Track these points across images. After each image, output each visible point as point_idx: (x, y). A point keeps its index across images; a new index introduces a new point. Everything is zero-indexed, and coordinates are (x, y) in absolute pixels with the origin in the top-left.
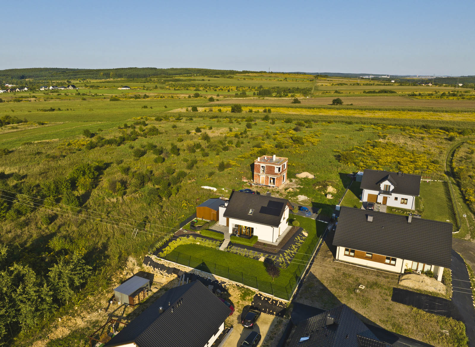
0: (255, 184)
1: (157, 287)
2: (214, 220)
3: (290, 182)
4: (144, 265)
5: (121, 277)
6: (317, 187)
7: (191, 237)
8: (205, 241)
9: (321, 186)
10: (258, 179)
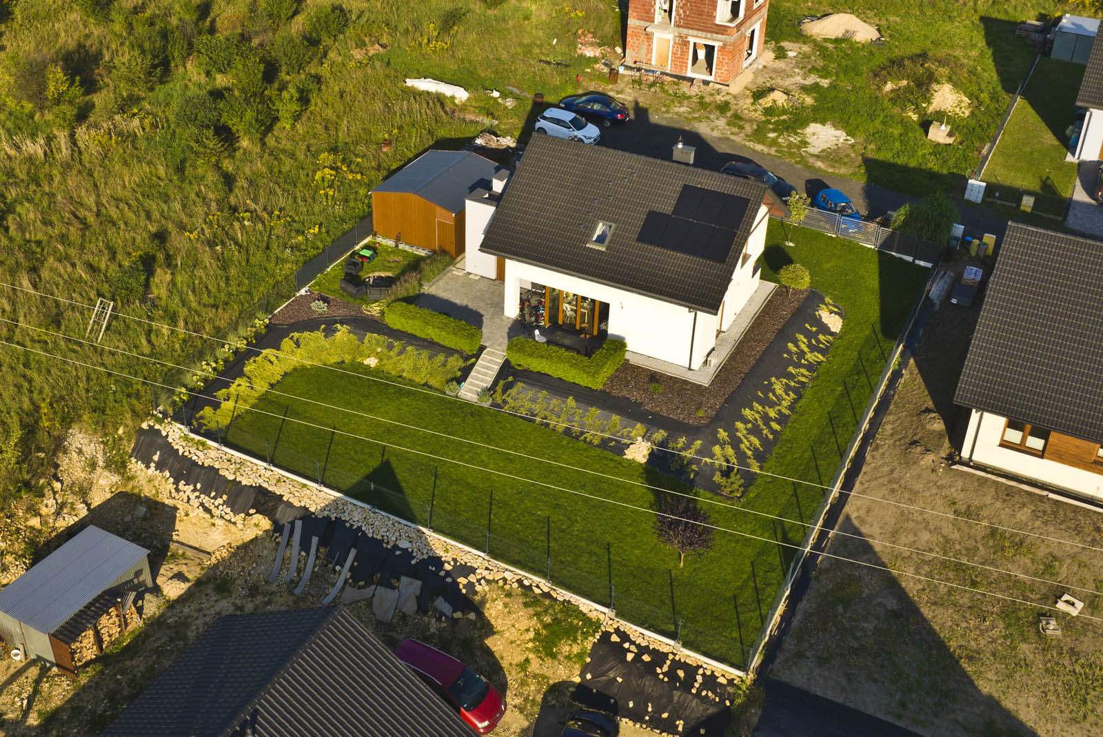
0: (631, 68)
1: (184, 569)
2: (443, 252)
3: (777, 58)
4: (136, 466)
5: (32, 528)
6: (889, 86)
7: (342, 332)
8: (400, 353)
9: (905, 82)
10: (645, 47)
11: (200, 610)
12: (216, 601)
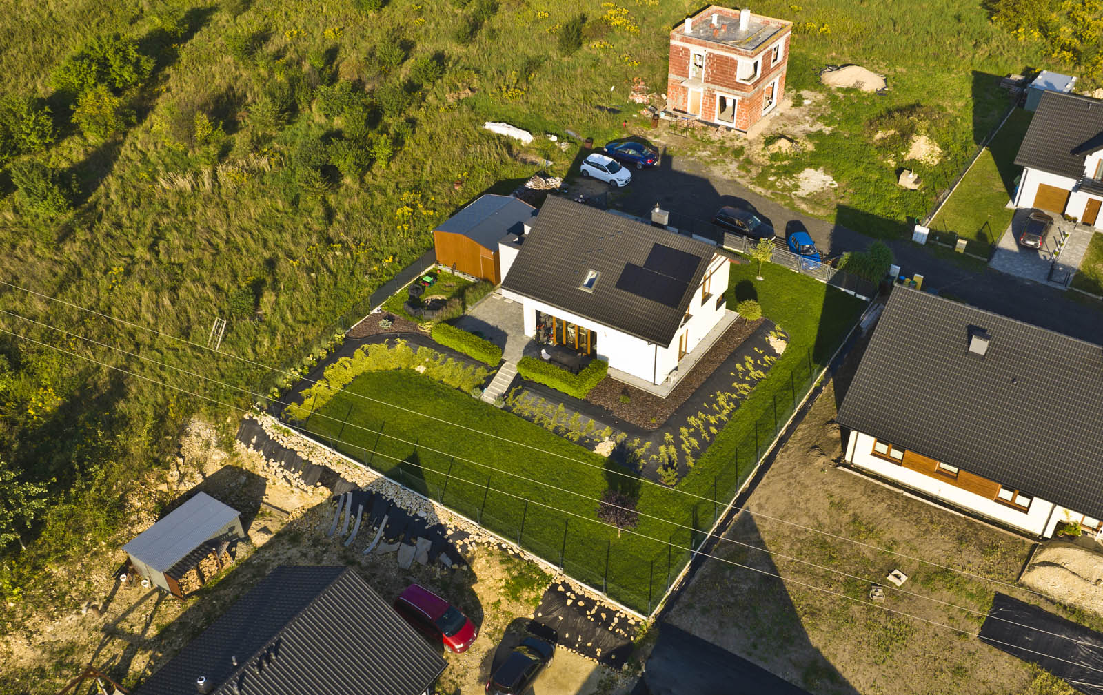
0: (670, 114)
1: (269, 524)
2: (486, 280)
3: (794, 106)
4: (239, 446)
5: (161, 492)
6: (879, 135)
7: (401, 345)
8: (443, 362)
9: (892, 132)
10: (682, 97)
11: (276, 555)
12: (289, 549)
